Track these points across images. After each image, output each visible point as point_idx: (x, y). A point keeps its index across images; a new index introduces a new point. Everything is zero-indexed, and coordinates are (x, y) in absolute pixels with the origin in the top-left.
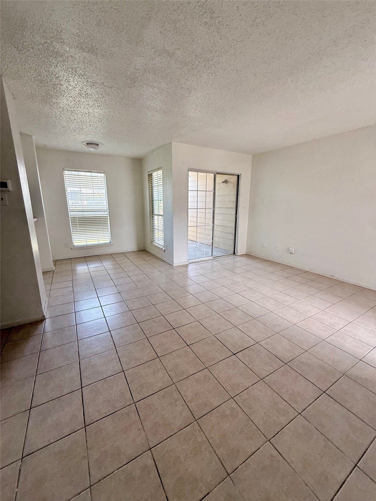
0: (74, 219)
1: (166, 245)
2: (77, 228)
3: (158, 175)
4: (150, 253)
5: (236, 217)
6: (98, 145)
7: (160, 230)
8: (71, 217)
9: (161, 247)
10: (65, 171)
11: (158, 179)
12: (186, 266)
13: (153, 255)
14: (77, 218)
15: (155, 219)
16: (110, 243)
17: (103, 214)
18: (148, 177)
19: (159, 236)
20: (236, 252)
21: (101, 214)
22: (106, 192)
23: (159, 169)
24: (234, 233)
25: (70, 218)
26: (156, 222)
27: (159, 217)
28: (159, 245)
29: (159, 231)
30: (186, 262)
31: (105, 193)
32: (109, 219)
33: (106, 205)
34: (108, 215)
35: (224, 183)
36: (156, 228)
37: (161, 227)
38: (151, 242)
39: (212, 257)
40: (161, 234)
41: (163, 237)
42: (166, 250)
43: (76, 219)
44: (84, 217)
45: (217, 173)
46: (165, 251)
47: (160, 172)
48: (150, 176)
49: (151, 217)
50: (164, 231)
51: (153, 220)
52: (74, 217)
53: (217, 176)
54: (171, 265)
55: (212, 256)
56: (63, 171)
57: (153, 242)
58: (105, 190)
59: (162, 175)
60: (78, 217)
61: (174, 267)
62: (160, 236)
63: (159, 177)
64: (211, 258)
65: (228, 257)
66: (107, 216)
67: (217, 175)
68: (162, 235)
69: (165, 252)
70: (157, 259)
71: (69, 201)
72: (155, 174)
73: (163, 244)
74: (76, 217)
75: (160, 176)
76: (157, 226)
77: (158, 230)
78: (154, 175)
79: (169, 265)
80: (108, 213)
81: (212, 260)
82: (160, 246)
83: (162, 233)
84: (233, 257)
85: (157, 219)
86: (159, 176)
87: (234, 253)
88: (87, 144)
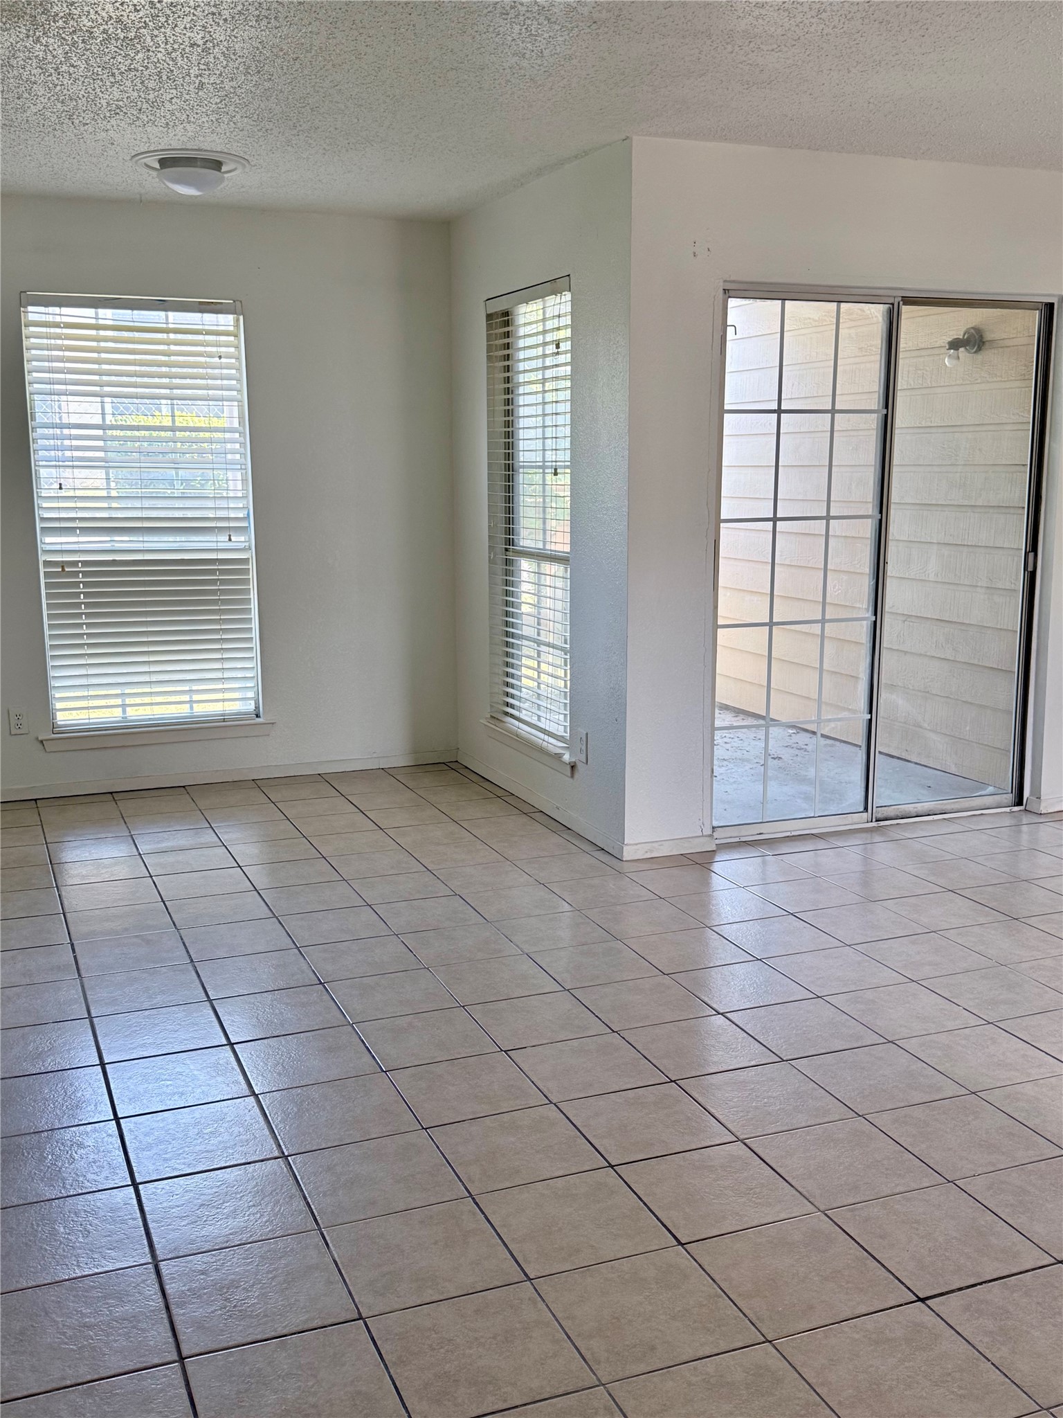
0: (62, 573)
1: (580, 738)
2: (80, 626)
3: (544, 320)
4: (486, 785)
5: (1030, 568)
6: (217, 165)
7: (548, 645)
8: (47, 563)
9: (553, 745)
10: (30, 308)
11: (545, 344)
12: (701, 862)
13: (500, 793)
14: (80, 568)
15: (524, 576)
16: (258, 716)
17: (221, 546)
18: (489, 327)
19: (544, 678)
20: (1032, 793)
21: (213, 546)
22: (241, 418)
23: (552, 286)
24: (1015, 666)
25: (42, 570)
26: (525, 597)
27: (548, 568)
28: (542, 736)
29: (543, 648)
30: (702, 840)
31: (236, 424)
32: (253, 576)
33: (240, 494)
34: (251, 555)
35: (962, 349)
36: (526, 631)
37: (556, 627)
38: (492, 717)
39: (865, 815)
40: (550, 670)
41: (566, 686)
42: (580, 767)
43: (76, 574)
44: (114, 563)
45: (908, 301)
46: (573, 767)
47: (560, 305)
48: (502, 322)
49: (500, 567)
50: (571, 652)
51: (507, 583)
52: (63, 565)
53: (904, 316)
54: (608, 853)
55: (866, 809)
56: (21, 306)
57: (507, 714)
58: (236, 410)
59: (567, 320)
60: (85, 563)
61: (626, 867)
62: (550, 680)
63: (553, 330)
64: (861, 820)
65: (975, 819)
66: (246, 561)
67: (904, 309)
68: (561, 673)
69: (572, 776)
70: (525, 819)
71: (43, 472)
72: (528, 315)
73: (561, 728)
74: (75, 563)
75: (558, 329)
76: (533, 621)
77: (539, 643)
78: (521, 320)
79: (599, 854)
80: (249, 541)
81: (864, 835)
82: (546, 738)
83: (560, 662)
84: (1007, 821)
85: (533, 578)
86: (550, 325)
87: (1019, 801)
88: (164, 163)
